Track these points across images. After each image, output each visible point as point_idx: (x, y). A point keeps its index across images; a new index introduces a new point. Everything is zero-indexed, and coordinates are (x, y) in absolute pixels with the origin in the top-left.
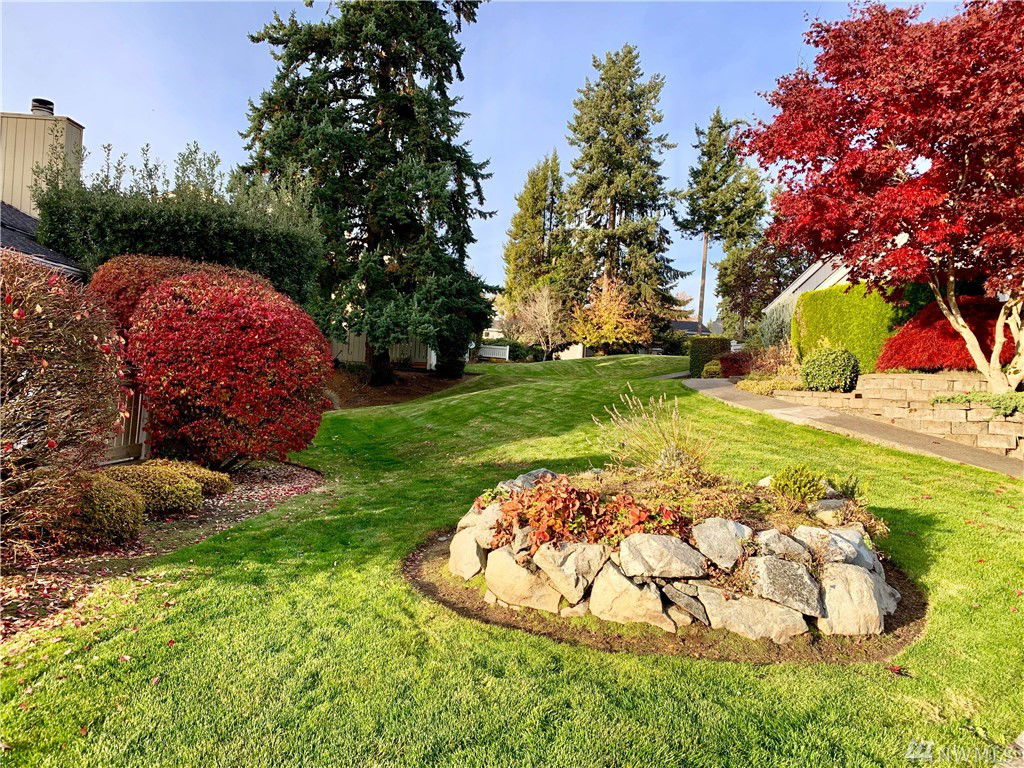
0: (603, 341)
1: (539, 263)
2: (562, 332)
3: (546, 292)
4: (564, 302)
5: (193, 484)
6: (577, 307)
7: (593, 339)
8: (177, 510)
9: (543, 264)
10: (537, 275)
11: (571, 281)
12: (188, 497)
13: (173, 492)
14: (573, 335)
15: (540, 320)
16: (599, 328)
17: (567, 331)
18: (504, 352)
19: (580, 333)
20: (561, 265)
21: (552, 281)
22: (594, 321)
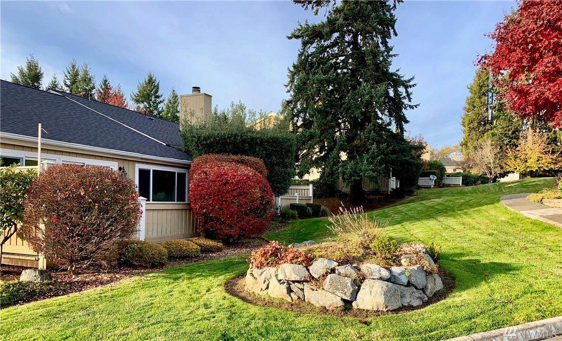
0: (528, 170)
1: (485, 125)
2: (500, 166)
3: (489, 142)
4: (501, 148)
5: (196, 246)
6: (509, 150)
7: (522, 168)
8: (188, 257)
9: (487, 125)
10: (484, 132)
11: (506, 134)
12: (193, 252)
13: (186, 250)
14: (507, 167)
15: (485, 159)
16: (526, 161)
17: (504, 165)
18: (459, 181)
19: (512, 166)
20: (500, 124)
21: (493, 135)
22: (522, 158)
